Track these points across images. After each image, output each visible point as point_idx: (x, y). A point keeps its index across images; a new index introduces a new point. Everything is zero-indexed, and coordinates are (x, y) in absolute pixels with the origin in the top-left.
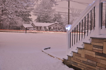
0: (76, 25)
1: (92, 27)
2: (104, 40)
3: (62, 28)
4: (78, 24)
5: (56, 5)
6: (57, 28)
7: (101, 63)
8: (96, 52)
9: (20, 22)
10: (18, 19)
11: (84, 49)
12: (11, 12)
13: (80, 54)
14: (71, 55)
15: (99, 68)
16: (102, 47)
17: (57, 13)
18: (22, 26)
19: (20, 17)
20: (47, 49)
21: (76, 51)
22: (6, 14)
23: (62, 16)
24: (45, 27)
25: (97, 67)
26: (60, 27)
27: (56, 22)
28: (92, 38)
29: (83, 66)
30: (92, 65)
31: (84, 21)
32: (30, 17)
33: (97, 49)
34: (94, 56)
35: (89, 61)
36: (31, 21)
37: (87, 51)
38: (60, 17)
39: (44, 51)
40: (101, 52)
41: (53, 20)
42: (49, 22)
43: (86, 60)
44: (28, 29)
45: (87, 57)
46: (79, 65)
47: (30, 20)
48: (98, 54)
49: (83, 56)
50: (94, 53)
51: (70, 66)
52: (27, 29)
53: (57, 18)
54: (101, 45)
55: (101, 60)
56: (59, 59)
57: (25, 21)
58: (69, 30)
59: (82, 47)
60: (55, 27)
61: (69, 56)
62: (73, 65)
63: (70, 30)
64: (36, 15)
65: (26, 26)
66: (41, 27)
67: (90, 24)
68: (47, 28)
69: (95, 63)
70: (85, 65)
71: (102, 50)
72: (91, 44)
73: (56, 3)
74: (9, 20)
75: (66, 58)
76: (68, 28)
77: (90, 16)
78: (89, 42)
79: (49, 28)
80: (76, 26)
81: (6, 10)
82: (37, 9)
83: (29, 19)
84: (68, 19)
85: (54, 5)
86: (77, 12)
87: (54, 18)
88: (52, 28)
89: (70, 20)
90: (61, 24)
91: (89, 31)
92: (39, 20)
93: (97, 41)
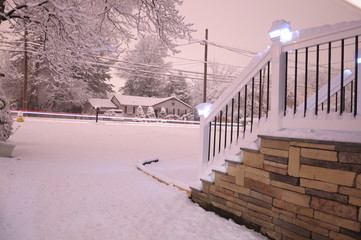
0: (224, 105)
1: (262, 110)
2: (291, 143)
3: (188, 110)
4: (228, 101)
5: (175, 52)
6: (176, 111)
7: (283, 198)
8: (271, 173)
9: (81, 93)
10: (78, 85)
11: (242, 164)
12: (60, 69)
13: (233, 177)
14: (210, 179)
15: (278, 211)
16: (286, 161)
17: (176, 74)
18: (88, 104)
19: (81, 81)
20: (149, 163)
21: (223, 170)
22: (46, 71)
23: (188, 80)
24: (145, 108)
25: (273, 209)
26: (183, 108)
27: (174, 96)
28: (263, 137)
29: (239, 207)
30: (262, 204)
31: (243, 95)
32: (107, 82)
33: (274, 164)
34: (267, 181)
35: (255, 194)
36: (110, 90)
37: (249, 169)
38: (184, 84)
39: (142, 167)
40: (283, 172)
41: (166, 90)
42: (156, 95)
43: (246, 191)
44: (102, 113)
45: (250, 183)
46: (229, 203)
47: (109, 88)
48: (275, 176)
49: (240, 181)
50: (267, 175)
51: (208, 208)
52: (99, 111)
53: (176, 86)
54: (284, 154)
55: (285, 192)
56: (181, 189)
57: (96, 90)
58: (206, 116)
59: (237, 159)
60: (171, 109)
61: (205, 182)
62: (215, 204)
63: (210, 115)
64: (122, 76)
65: (97, 103)
66: (134, 108)
67: (257, 103)
68: (151, 110)
69: (268, 199)
70: (244, 204)
71: (285, 166)
72: (259, 152)
73: (176, 48)
74: (55, 88)
75: (198, 186)
76: (205, 111)
77: (257, 83)
78: (254, 147)
79: (156, 111)
80: (222, 107)
81: (46, 61)
82: (126, 61)
83: (106, 85)
84: (202, 89)
85: (169, 52)
86: (224, 72)
87: (169, 85)
88: (163, 110)
89: (209, 92)
90: (186, 100)
91: (256, 120)
92: (130, 90)
93: (275, 144)
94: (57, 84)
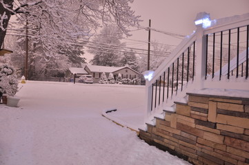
0: (162, 72)
1: (190, 76)
2: (210, 99)
3: (137, 75)
4: (166, 69)
5: (128, 35)
6: (129, 76)
7: (205, 137)
8: (196, 120)
9: (64, 64)
10: (62, 58)
11: (175, 113)
12: (50, 47)
13: (169, 122)
14: (153, 123)
15: (201, 146)
16: (207, 111)
17: (129, 50)
18: (68, 71)
19: (64, 56)
20: (110, 112)
21: (162, 117)
22: (41, 49)
23: (137, 55)
24: (107, 74)
25: (197, 144)
26: (133, 74)
27: (127, 66)
28: (190, 95)
29: (172, 143)
30: (189, 141)
31: (176, 65)
32: (81, 56)
33: (198, 113)
34: (193, 125)
35: (184, 134)
36: (84, 62)
37: (180, 117)
38: (134, 58)
39: (105, 114)
40: (204, 119)
41: (122, 62)
42: (115, 65)
43: (178, 132)
44: (78, 77)
45: (181, 127)
46: (165, 140)
47: (82, 60)
48: (199, 122)
49: (173, 125)
50: (193, 121)
51: (151, 143)
52: (76, 76)
53: (129, 58)
54: (206, 106)
55: (205, 133)
56: (132, 130)
57: (74, 62)
58: (150, 79)
59: (172, 110)
60: (125, 74)
61: (149, 126)
62: (156, 141)
63: (152, 80)
64: (92, 52)
65: (74, 71)
66: (100, 74)
67: (185, 71)
68: (112, 75)
69: (194, 138)
70: (176, 141)
71: (206, 115)
72: (187, 105)
73: (129, 33)
74: (47, 60)
75: (144, 128)
76: (149, 77)
77: (186, 56)
78: (184, 101)
79: (115, 76)
80: (161, 74)
81: (40, 42)
82: (94, 42)
83: (81, 59)
84: (147, 61)
85: (124, 35)
86: (162, 49)
87: (124, 59)
88: (120, 75)
89: (152, 63)
90: (135, 69)
91: (185, 82)
92: (97, 62)
93: (199, 99)
94: (48, 58)
